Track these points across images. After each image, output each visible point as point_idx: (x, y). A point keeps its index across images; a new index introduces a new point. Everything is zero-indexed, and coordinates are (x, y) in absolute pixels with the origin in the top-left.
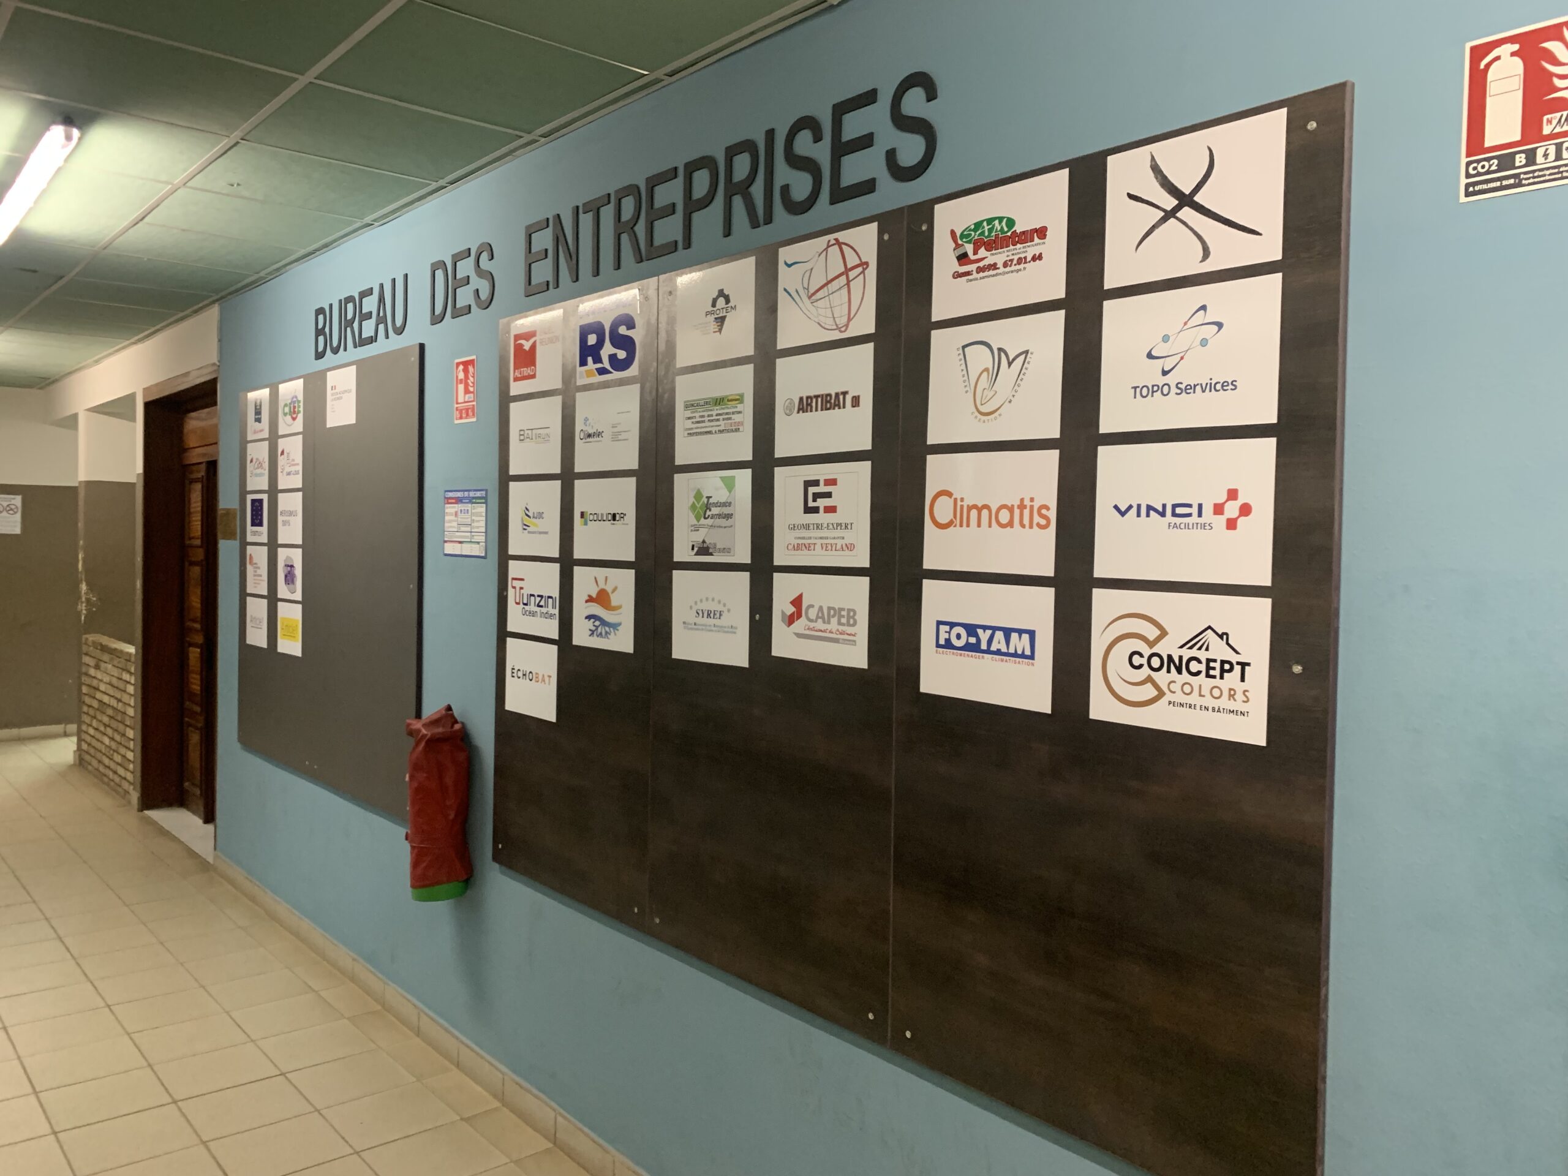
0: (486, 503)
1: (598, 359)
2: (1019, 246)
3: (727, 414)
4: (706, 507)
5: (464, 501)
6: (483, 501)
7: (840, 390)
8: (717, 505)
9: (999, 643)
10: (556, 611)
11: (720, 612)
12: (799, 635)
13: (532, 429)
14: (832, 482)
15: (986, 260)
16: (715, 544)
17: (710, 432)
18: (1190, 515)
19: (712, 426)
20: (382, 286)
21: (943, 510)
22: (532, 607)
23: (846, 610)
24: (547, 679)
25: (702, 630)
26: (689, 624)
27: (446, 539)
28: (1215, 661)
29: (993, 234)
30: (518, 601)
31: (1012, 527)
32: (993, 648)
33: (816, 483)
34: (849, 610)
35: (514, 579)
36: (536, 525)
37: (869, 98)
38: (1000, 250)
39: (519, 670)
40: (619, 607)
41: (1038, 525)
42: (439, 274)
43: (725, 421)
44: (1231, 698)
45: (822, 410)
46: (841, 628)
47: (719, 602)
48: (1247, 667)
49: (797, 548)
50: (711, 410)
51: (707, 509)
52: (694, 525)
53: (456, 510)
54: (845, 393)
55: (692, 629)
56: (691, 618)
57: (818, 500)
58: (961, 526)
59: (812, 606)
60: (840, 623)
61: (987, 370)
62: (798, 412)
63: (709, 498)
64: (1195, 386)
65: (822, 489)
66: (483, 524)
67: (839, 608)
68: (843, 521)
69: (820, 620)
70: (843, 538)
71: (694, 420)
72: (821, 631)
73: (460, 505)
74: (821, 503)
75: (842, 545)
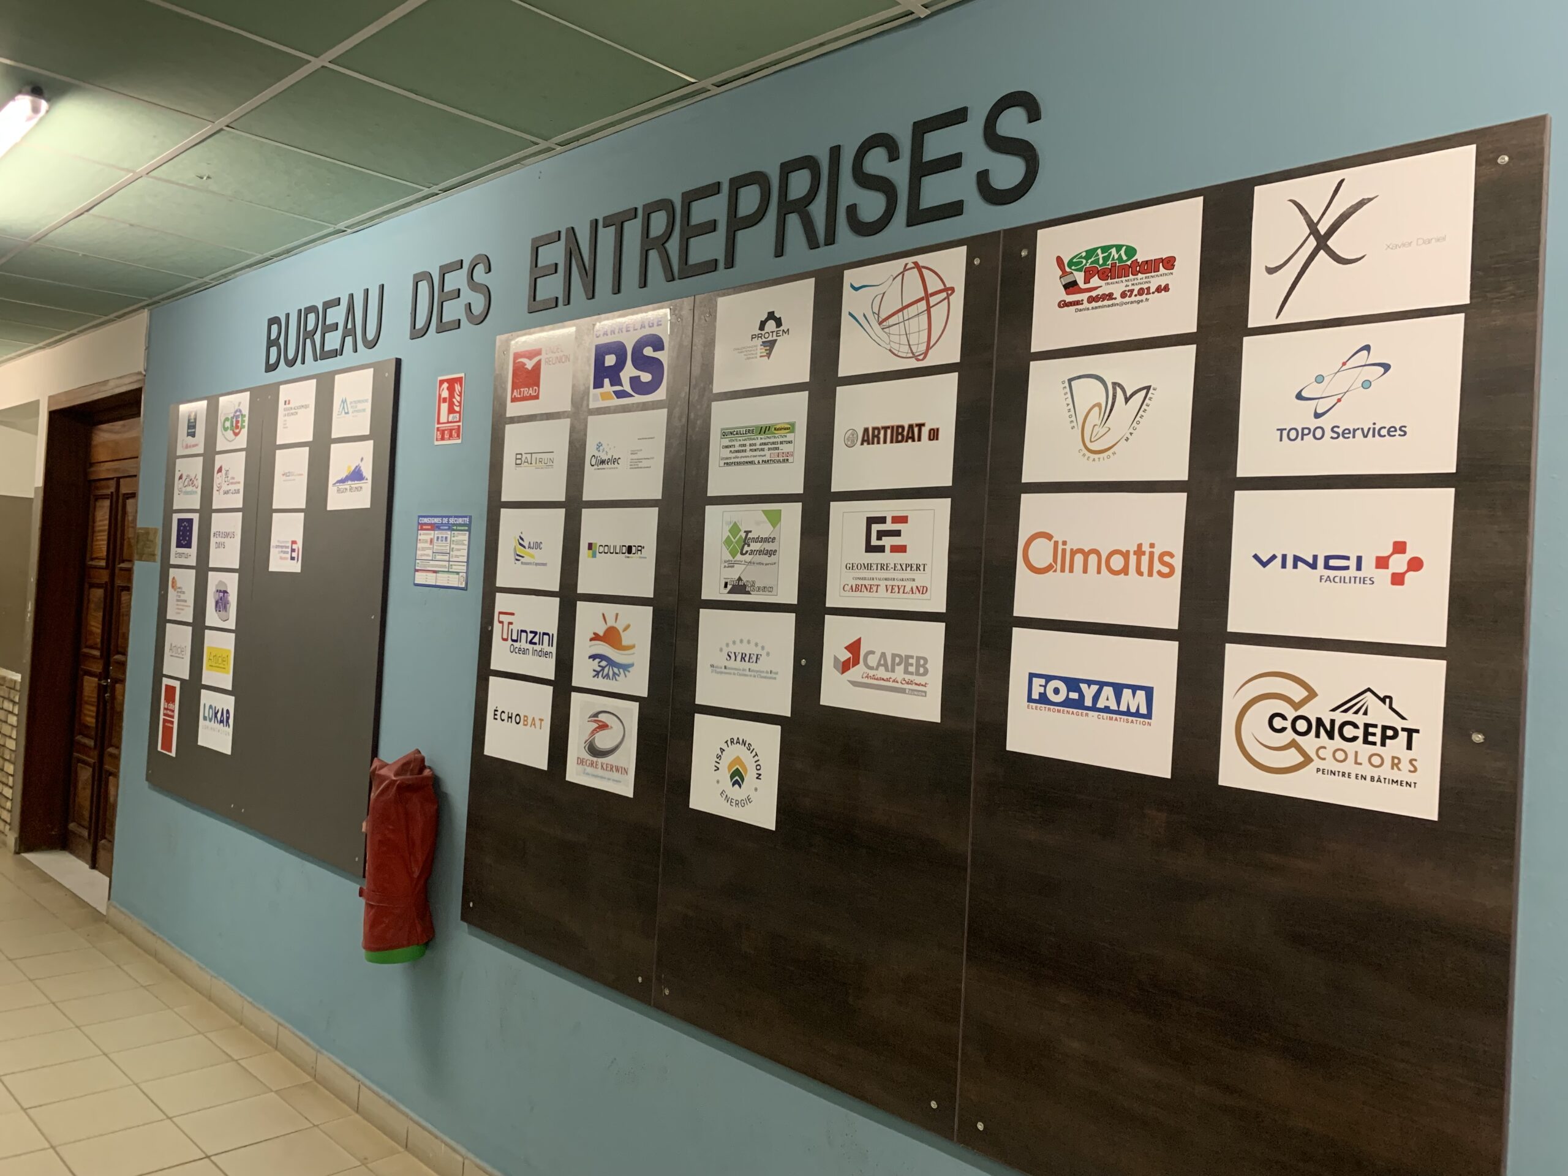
0: (469, 530)
1: (615, 382)
2: (1140, 276)
3: (774, 443)
4: (745, 541)
5: (441, 528)
6: (466, 528)
7: (914, 422)
8: (757, 540)
9: (1107, 699)
10: (553, 650)
11: (757, 655)
12: (855, 684)
13: (531, 453)
14: (903, 520)
15: (1099, 289)
16: (754, 582)
17: (751, 463)
18: (1347, 568)
19: (755, 456)
20: (351, 296)
21: (1040, 553)
22: (523, 644)
23: (915, 658)
24: (538, 723)
25: (734, 674)
26: (717, 667)
27: (417, 568)
28: (1375, 726)
29: (1109, 262)
30: (505, 636)
31: (1126, 574)
32: (1101, 704)
33: (882, 520)
34: (918, 658)
35: (500, 613)
36: (530, 555)
37: (959, 116)
38: (1117, 280)
39: (503, 712)
40: (633, 647)
41: (1160, 573)
42: (423, 286)
43: (771, 451)
44: (1395, 768)
45: (892, 442)
46: (908, 677)
47: (756, 645)
48: (1415, 735)
49: (858, 588)
50: (754, 439)
51: (745, 544)
52: (729, 561)
53: (432, 536)
54: (920, 426)
55: (721, 673)
56: (721, 660)
57: (883, 538)
58: (1063, 570)
59: (873, 652)
60: (906, 672)
61: (1099, 405)
62: (862, 444)
63: (747, 532)
64: (1355, 430)
65: (889, 526)
66: (465, 553)
67: (905, 656)
68: (914, 562)
69: (882, 669)
70: (914, 580)
71: (732, 449)
72: (883, 679)
73: (436, 532)
74: (887, 541)
75: (912, 588)
